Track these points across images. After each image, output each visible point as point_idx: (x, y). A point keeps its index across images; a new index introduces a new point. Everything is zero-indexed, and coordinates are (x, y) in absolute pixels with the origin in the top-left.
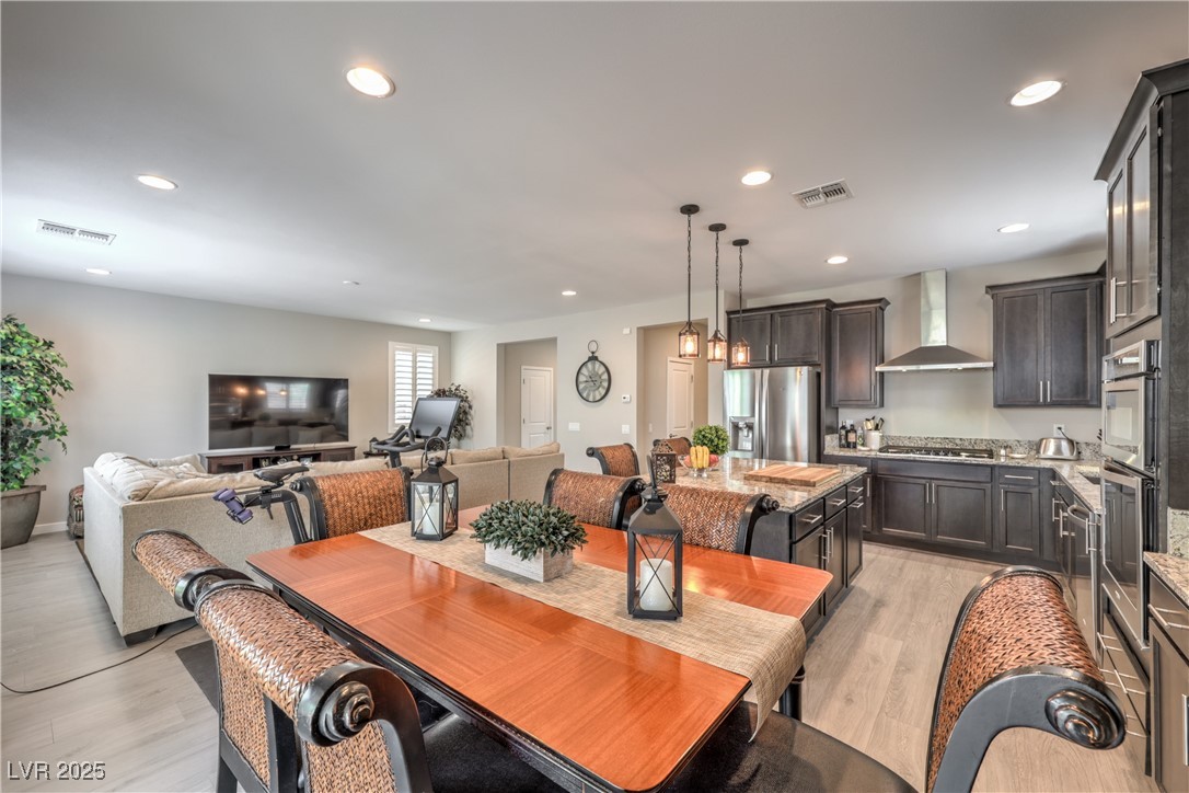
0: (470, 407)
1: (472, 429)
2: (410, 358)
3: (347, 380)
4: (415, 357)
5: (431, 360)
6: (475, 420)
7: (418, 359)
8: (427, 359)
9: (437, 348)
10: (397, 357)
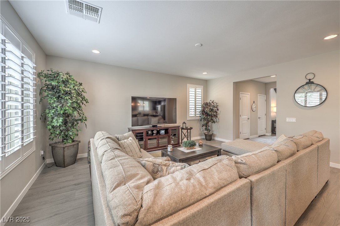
0: (218, 110)
1: (218, 119)
2: (194, 90)
3: (176, 99)
4: (196, 90)
5: (201, 91)
6: (220, 115)
7: (197, 91)
8: (199, 91)
9: (203, 86)
10: (190, 90)
